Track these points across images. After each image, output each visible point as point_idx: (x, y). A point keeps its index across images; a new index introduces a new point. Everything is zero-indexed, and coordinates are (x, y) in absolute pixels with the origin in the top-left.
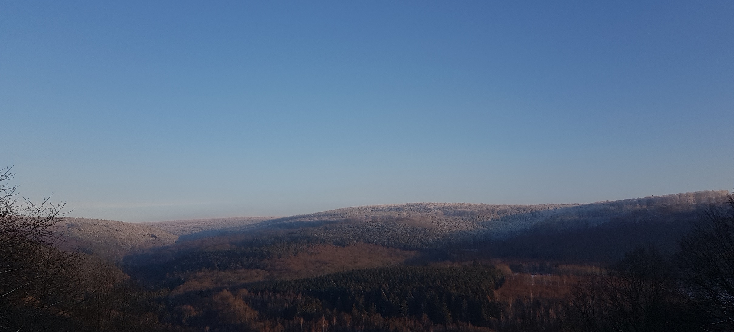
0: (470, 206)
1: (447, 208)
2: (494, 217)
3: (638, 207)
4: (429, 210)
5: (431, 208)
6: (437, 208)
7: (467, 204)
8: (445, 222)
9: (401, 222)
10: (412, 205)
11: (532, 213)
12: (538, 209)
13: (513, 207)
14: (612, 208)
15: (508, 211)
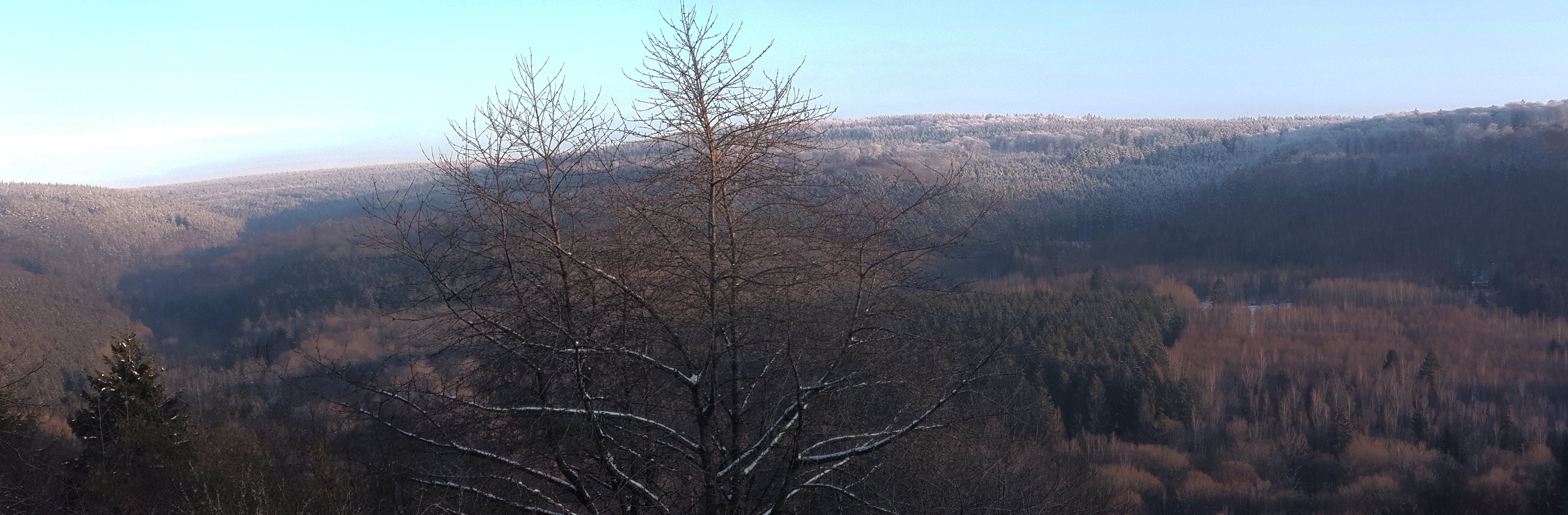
0: (1056, 124)
1: (996, 128)
2: (1128, 155)
3: (1493, 129)
4: (944, 136)
5: (950, 129)
6: (967, 128)
7: (1050, 118)
8: (995, 169)
9: (874, 169)
10: (895, 121)
11: (1224, 142)
12: (1240, 132)
13: (1175, 127)
14: (1429, 130)
15: (1164, 138)
